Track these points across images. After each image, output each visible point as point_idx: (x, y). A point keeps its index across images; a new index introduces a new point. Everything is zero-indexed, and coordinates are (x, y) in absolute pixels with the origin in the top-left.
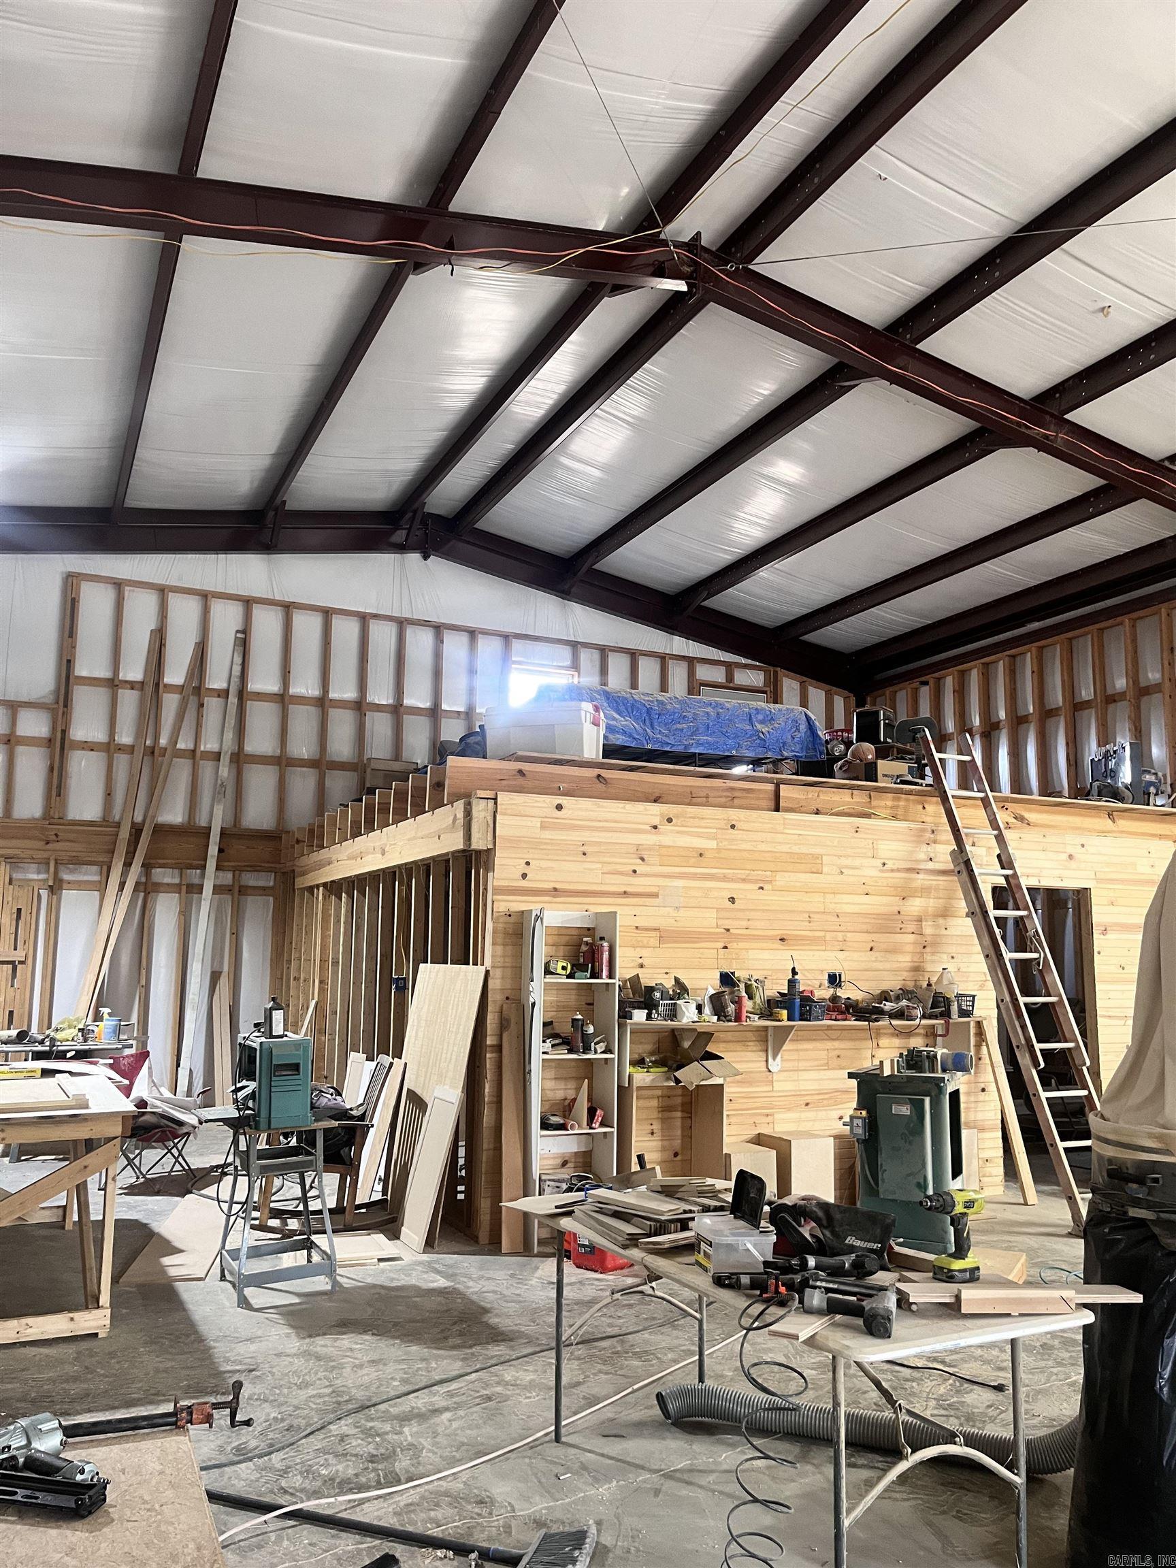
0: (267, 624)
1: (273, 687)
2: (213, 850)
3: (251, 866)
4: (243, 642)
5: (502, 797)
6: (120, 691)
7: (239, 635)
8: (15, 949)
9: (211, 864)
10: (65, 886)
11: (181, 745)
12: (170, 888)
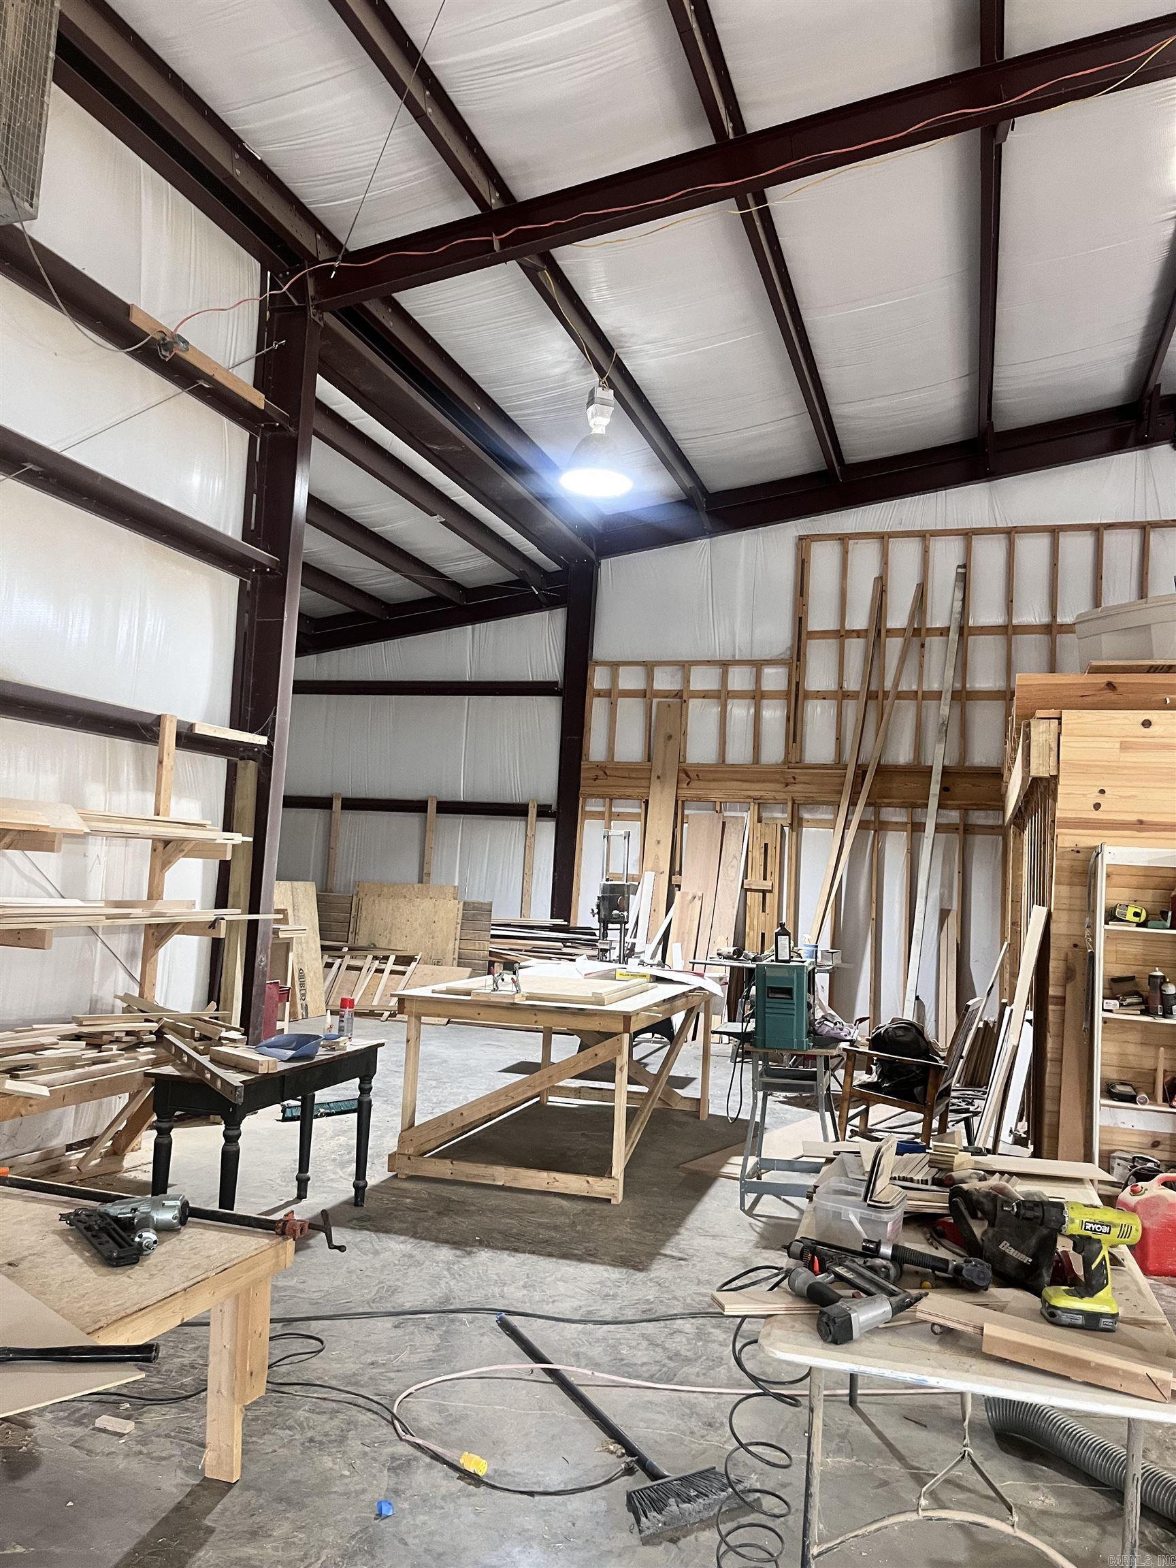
0: (990, 554)
1: (997, 619)
2: (935, 789)
3: (974, 804)
4: (964, 578)
5: (1066, 714)
6: (847, 640)
7: (960, 570)
8: (765, 879)
9: (933, 803)
10: (805, 824)
11: (903, 687)
12: (899, 826)
